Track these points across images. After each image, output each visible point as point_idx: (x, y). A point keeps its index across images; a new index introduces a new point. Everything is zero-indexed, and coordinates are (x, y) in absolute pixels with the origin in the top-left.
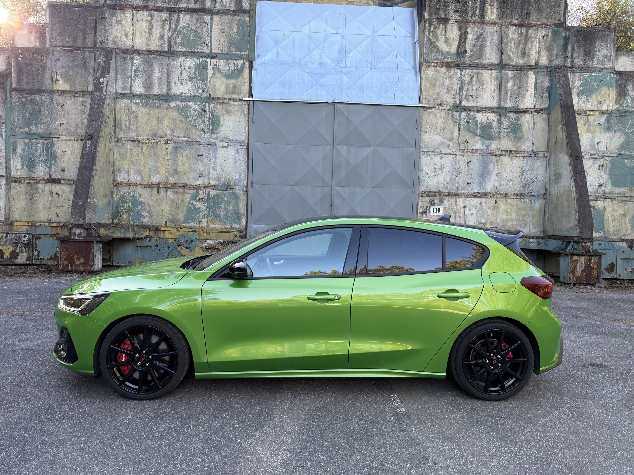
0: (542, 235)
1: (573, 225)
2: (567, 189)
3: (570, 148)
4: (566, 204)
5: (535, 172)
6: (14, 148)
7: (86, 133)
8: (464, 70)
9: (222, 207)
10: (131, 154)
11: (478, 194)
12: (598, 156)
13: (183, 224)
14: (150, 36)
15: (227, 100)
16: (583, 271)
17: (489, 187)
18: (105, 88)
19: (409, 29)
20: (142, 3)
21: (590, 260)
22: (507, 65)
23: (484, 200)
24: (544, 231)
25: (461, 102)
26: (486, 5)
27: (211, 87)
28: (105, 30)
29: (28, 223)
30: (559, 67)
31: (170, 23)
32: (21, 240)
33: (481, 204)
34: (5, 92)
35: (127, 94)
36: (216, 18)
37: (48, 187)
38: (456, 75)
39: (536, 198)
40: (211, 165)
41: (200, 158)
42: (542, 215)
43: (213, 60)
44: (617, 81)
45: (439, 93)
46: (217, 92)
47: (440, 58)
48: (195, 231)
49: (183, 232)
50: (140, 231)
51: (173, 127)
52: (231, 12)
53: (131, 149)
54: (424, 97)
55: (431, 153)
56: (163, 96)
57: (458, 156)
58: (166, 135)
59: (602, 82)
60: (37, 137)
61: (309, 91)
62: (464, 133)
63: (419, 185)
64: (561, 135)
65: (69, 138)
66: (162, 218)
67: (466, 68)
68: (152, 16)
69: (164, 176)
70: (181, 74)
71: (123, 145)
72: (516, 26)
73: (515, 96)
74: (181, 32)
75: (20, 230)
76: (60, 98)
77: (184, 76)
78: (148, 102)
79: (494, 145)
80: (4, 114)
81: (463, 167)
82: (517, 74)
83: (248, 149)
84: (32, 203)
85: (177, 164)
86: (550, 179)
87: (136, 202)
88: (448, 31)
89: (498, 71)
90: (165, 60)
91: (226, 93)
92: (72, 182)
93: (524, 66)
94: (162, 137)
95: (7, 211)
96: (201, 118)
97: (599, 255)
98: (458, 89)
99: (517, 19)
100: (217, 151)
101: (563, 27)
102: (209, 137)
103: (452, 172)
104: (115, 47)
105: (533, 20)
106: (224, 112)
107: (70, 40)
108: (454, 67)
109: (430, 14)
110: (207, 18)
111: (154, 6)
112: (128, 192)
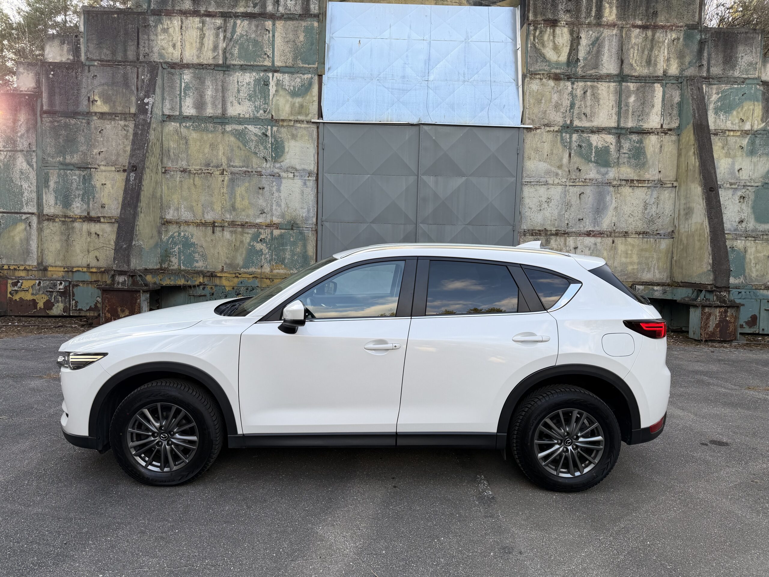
0: (668, 281)
1: (706, 270)
2: (699, 227)
3: (704, 177)
4: (697, 244)
5: (661, 205)
6: (47, 181)
7: (129, 163)
8: (576, 83)
9: (287, 249)
10: (181, 187)
11: (592, 233)
12: (738, 185)
13: (242, 270)
14: (201, 47)
15: (293, 122)
16: (717, 326)
17: (606, 224)
18: (150, 110)
19: (509, 33)
20: (191, 8)
21: (726, 312)
22: (629, 76)
23: (599, 240)
24: (671, 276)
25: (572, 122)
26: (604, 3)
27: (273, 106)
28: (149, 40)
29: (64, 268)
30: (691, 79)
31: (225, 31)
32: (56, 288)
33: (595, 244)
34: (35, 114)
35: (175, 116)
36: (279, 24)
37: (86, 226)
38: (567, 89)
39: (662, 237)
40: (274, 199)
41: (261, 191)
42: (669, 258)
43: (276, 74)
44: (764, 94)
45: (546, 111)
46: (280, 112)
47: (547, 68)
48: (256, 277)
49: (242, 279)
50: (193, 277)
51: (230, 155)
52: (297, 16)
53: (181, 181)
54: (527, 115)
55: (536, 183)
56: (217, 118)
57: (568, 187)
58: (222, 165)
59: (745, 96)
60: (72, 167)
61: (390, 110)
62: (576, 159)
63: (520, 221)
64: (693, 161)
65: (109, 168)
66: (218, 262)
67: (579, 80)
68: (203, 23)
69: (220, 213)
70: (239, 91)
71: (172, 176)
72: (640, 28)
73: (638, 113)
74: (238, 41)
75: (55, 276)
76: (98, 121)
77: (242, 94)
78: (199, 125)
79: (612, 173)
80: (34, 141)
81: (575, 200)
82: (641, 86)
83: (317, 180)
84: (68, 245)
85: (235, 198)
86: (679, 215)
87: (187, 244)
88: (557, 36)
89: (618, 84)
90: (220, 76)
91: (291, 114)
92: (113, 221)
93: (649, 77)
94: (217, 167)
95: (39, 254)
96: (262, 144)
97: (736, 307)
98: (569, 105)
99: (641, 20)
100: (281, 183)
101: (697, 29)
102: (272, 166)
103: (560, 205)
104: (161, 61)
105: (661, 21)
106: (289, 137)
107: (108, 52)
108: (564, 79)
109: (535, 15)
110: (269, 24)
111: (206, 11)
112: (178, 232)
